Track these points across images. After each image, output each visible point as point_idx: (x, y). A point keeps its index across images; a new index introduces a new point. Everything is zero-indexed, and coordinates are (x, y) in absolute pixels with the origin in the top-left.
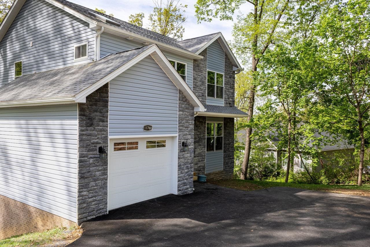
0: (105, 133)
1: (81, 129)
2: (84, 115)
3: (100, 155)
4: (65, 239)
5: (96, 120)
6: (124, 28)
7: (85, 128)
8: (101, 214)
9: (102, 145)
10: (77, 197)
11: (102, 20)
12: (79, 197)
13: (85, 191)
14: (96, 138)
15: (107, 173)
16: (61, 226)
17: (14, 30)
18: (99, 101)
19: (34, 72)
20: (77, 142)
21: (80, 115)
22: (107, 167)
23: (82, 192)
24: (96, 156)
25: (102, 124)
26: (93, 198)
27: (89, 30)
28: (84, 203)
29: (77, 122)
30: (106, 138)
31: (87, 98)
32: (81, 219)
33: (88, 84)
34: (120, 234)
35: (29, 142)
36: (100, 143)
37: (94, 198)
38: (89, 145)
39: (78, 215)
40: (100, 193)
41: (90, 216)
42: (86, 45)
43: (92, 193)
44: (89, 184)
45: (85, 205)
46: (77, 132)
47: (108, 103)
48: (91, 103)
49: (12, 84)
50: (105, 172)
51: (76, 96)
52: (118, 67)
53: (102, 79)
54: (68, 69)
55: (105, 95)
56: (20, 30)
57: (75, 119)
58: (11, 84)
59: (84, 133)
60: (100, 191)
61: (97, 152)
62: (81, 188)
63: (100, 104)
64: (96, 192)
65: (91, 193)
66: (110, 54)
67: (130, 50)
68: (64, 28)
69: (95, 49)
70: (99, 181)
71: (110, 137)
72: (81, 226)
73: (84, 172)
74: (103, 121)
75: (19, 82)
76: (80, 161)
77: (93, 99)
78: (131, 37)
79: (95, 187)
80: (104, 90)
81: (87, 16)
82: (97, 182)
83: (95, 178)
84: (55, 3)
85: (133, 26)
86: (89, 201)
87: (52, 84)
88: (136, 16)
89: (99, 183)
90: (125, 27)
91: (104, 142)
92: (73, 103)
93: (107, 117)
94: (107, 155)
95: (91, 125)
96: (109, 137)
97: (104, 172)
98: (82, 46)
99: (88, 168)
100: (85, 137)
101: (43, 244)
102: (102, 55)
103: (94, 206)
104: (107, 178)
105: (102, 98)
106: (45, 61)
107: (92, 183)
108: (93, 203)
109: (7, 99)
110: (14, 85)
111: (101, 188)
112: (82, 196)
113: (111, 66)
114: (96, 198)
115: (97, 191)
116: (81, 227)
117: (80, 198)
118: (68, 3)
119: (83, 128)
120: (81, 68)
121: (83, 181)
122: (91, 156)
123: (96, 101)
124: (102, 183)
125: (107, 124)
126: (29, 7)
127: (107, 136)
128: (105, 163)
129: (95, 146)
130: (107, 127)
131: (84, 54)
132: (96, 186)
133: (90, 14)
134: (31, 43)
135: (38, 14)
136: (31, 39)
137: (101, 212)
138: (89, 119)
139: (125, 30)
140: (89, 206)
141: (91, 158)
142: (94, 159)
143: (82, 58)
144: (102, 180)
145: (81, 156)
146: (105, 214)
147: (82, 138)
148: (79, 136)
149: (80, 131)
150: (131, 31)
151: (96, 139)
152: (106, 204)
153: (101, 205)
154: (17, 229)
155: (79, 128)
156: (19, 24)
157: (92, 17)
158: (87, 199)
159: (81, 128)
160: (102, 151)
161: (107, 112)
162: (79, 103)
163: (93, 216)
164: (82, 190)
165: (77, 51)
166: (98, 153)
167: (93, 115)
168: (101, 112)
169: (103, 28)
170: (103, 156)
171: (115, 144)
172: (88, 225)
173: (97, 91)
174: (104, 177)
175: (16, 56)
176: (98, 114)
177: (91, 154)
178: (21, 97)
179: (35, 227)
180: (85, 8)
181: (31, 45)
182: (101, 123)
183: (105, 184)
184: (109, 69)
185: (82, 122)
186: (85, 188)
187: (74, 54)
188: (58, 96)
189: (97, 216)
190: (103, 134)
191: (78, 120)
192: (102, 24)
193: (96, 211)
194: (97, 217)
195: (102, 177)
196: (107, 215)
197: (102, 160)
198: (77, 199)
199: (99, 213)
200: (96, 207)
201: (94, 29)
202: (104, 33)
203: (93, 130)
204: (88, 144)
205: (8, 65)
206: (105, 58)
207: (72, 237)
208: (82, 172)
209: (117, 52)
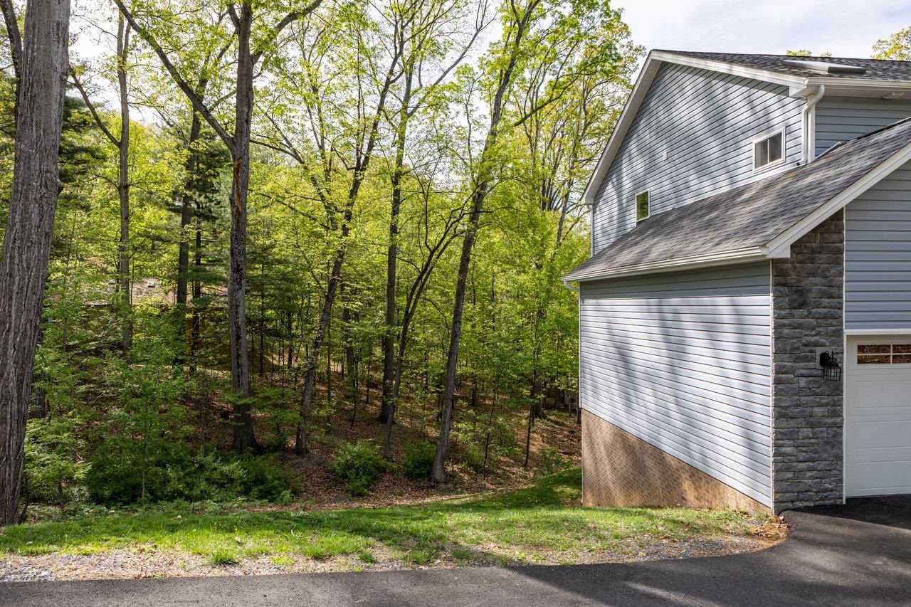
0: (835, 322)
1: (779, 315)
2: (785, 285)
3: (823, 370)
4: (748, 534)
5: (813, 295)
6: (876, 74)
7: (787, 311)
8: (827, 502)
9: (829, 350)
10: (771, 455)
11: (817, 72)
12: (775, 455)
13: (790, 446)
14: (814, 333)
15: (842, 412)
16: (737, 507)
17: (635, 136)
18: (820, 253)
19: (670, 208)
20: (770, 340)
21: (776, 285)
22: (842, 399)
23: (782, 446)
24: (814, 372)
25: (829, 303)
26: (807, 463)
27: (788, 100)
28: (788, 470)
29: (769, 299)
30: (839, 333)
31: (793, 246)
32: (781, 502)
33: (794, 216)
34: (885, 559)
35: (666, 339)
36: (822, 345)
37: (810, 463)
38: (798, 348)
39: (775, 493)
40: (825, 455)
41: (802, 500)
42: (779, 135)
43: (806, 452)
44: (797, 432)
45: (790, 475)
46: (770, 320)
47: (842, 254)
48: (800, 257)
49: (634, 234)
50: (835, 409)
51: (767, 245)
52: (870, 169)
53: (829, 202)
54: (740, 192)
55: (835, 236)
56: (645, 133)
57: (766, 293)
58: (632, 235)
59: (785, 321)
60: (825, 451)
61: (817, 364)
62: (780, 437)
63: (822, 258)
64: (815, 452)
65: (803, 451)
66: (839, 143)
67: (899, 124)
68: (729, 111)
69: (802, 140)
70: (821, 429)
71: (847, 332)
72: (781, 518)
73: (787, 405)
74: (831, 296)
75: (645, 231)
76: (777, 382)
77: (806, 247)
78: (898, 90)
79: (813, 441)
80: (833, 227)
81: (783, 72)
82: (817, 429)
83: (812, 419)
84: (711, 64)
85: (894, 64)
86: (799, 467)
87: (708, 225)
88: (892, 39)
89: (821, 432)
90: (879, 72)
91: (833, 343)
92: (761, 259)
93: (840, 287)
94: (841, 372)
95: (803, 305)
96: (845, 331)
97: (834, 411)
98: (770, 138)
99: (795, 398)
100: (787, 331)
101: (708, 535)
102: (819, 149)
103: (810, 481)
104: (842, 423)
105: (828, 244)
106: (692, 183)
107: (805, 430)
108: (809, 474)
109: (630, 262)
110: (637, 235)
111: (826, 443)
112: (784, 454)
113: (848, 171)
114: (816, 463)
115: (816, 449)
116: (783, 520)
117: (778, 458)
118: (735, 58)
119: (783, 312)
120: (770, 185)
121: (784, 424)
122: (802, 371)
123: (813, 252)
124: (828, 434)
125: (842, 303)
126: (659, 89)
127: (842, 329)
128: (837, 390)
129: (810, 351)
130: (841, 308)
131: (775, 155)
132: (816, 438)
133: (786, 65)
134: (664, 153)
135: (678, 96)
136: (665, 147)
137: (826, 497)
138: (796, 292)
139: (879, 79)
140: (798, 478)
141: (802, 376)
142: (811, 379)
143: (770, 164)
144: (829, 426)
145: (779, 371)
146: (838, 503)
147: (780, 333)
148: (775, 328)
149: (776, 318)
150: (894, 78)
151: (813, 336)
152: (841, 481)
153: (827, 482)
154: (649, 494)
155: (774, 312)
156: (642, 123)
157: (794, 70)
158: (795, 464)
159: (779, 312)
160: (829, 362)
161: (841, 274)
162: (773, 260)
163: (807, 501)
164: (782, 442)
165: (759, 152)
166: (818, 366)
167: (806, 282)
168: (825, 277)
169: (823, 88)
170: (833, 374)
171: (861, 349)
172: (799, 519)
173: (814, 230)
174: (833, 420)
175: (639, 183)
176: (817, 280)
177: (802, 368)
178: (653, 256)
179: (684, 498)
180: (772, 58)
181: (664, 158)
182: (825, 301)
183: (838, 436)
184: (841, 179)
185: (782, 299)
186: (789, 439)
187: (753, 158)
188: (727, 249)
189: (817, 503)
190: (831, 325)
191: (771, 294)
192: (820, 81)
193: (816, 492)
194: (819, 506)
195: (829, 421)
196: (841, 506)
197: (829, 382)
198: (771, 459)
199: (822, 499)
200: (816, 483)
201: (799, 96)
202: (825, 99)
203: (807, 317)
204: (795, 346)
205: (624, 201)
206: (827, 153)
207: (764, 535)
208: (783, 405)
209: (859, 135)
